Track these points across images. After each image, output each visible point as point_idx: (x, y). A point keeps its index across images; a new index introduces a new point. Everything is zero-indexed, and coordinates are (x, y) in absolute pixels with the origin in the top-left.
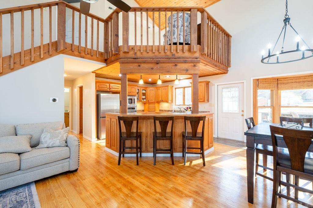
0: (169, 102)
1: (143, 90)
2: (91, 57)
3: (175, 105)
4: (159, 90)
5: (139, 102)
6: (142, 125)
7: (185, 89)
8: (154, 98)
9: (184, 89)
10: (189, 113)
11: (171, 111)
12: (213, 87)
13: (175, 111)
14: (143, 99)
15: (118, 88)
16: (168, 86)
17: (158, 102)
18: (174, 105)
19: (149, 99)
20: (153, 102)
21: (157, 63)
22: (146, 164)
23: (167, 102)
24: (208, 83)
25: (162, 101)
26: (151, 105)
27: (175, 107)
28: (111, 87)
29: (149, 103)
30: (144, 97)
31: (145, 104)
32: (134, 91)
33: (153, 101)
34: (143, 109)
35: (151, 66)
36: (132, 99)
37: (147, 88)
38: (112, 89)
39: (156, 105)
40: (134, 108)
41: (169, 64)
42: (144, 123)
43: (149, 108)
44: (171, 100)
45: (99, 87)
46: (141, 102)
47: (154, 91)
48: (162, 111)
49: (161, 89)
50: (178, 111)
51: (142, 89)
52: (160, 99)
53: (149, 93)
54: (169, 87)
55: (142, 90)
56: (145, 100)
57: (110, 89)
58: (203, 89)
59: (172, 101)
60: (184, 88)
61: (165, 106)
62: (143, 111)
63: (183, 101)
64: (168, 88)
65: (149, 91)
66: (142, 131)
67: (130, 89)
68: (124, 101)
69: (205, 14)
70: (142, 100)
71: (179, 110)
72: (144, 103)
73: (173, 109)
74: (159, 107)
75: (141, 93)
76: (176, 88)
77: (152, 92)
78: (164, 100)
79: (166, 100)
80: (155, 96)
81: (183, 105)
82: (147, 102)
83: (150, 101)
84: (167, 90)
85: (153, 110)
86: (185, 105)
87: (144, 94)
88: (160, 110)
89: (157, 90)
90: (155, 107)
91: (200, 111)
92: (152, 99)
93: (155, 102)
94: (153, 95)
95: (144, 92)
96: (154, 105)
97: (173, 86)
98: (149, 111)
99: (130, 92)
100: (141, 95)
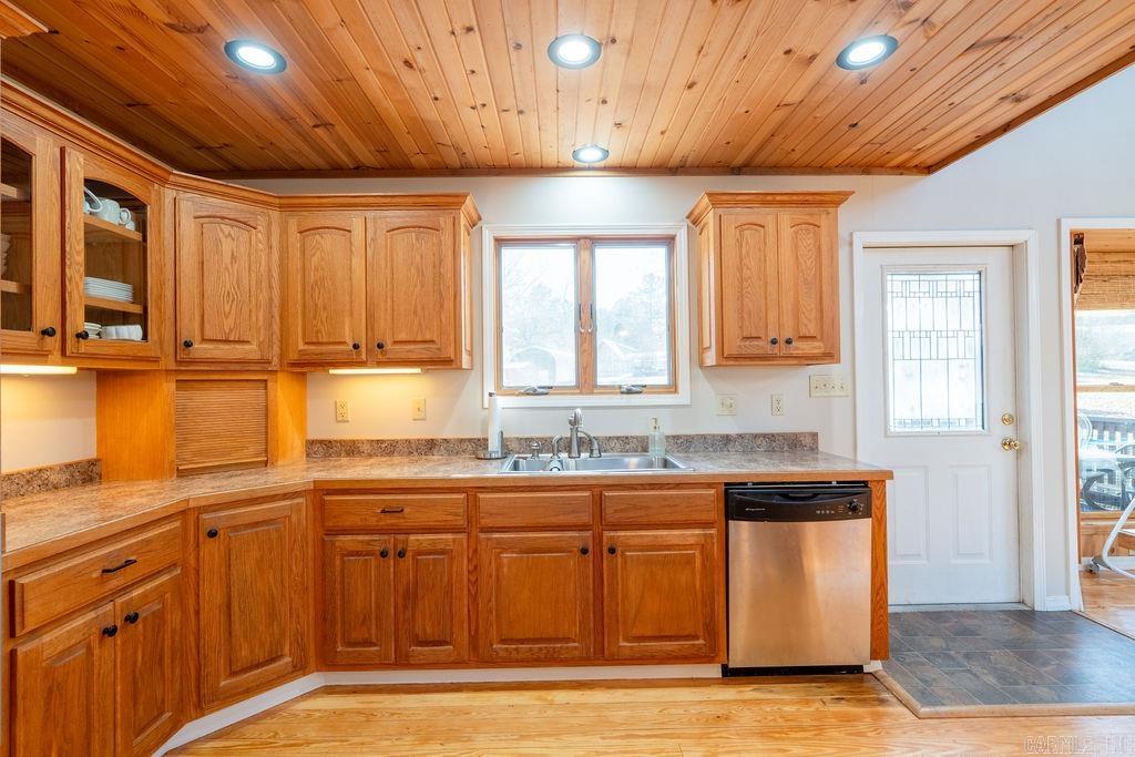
0: (464, 359)
1: (98, 188)
3: (502, 389)
4: (328, 241)
5: (39, 356)
7: (592, 254)
9: (584, 254)
14: (95, 314)
16: (451, 202)
17: (309, 365)
19: (190, 329)
20: (243, 364)
23: (441, 363)
25: (377, 353)
26: (214, 400)
29: (191, 371)
30: (111, 292)
31: (108, 379)
33: (250, 351)
34: (85, 449)
39: (282, 391)
43: (181, 426)
44: (469, 340)
46: (71, 357)
47: (258, 236)
49: (355, 220)
52: (350, 330)
54: (463, 220)
55: (77, 189)
56: (133, 332)
59: (471, 352)
60: (587, 243)
62: (87, 474)
64: (455, 223)
65: (188, 227)
75: (77, 233)
76: (500, 242)
77: (227, 247)
78: (403, 336)
79: (428, 337)
80: (276, 301)
81: (577, 387)
82: (156, 360)
83: (200, 349)
84: (447, 238)
85: (248, 454)
86: (596, 386)
87: (108, 254)
88: (311, 443)
89: (294, 237)
90: (267, 412)
91: (741, 436)
92: (228, 323)
93: (276, 361)
94: (245, 282)
95: (111, 214)
96: (253, 392)
97: (480, 219)
98: (183, 474)
100: (79, 246)
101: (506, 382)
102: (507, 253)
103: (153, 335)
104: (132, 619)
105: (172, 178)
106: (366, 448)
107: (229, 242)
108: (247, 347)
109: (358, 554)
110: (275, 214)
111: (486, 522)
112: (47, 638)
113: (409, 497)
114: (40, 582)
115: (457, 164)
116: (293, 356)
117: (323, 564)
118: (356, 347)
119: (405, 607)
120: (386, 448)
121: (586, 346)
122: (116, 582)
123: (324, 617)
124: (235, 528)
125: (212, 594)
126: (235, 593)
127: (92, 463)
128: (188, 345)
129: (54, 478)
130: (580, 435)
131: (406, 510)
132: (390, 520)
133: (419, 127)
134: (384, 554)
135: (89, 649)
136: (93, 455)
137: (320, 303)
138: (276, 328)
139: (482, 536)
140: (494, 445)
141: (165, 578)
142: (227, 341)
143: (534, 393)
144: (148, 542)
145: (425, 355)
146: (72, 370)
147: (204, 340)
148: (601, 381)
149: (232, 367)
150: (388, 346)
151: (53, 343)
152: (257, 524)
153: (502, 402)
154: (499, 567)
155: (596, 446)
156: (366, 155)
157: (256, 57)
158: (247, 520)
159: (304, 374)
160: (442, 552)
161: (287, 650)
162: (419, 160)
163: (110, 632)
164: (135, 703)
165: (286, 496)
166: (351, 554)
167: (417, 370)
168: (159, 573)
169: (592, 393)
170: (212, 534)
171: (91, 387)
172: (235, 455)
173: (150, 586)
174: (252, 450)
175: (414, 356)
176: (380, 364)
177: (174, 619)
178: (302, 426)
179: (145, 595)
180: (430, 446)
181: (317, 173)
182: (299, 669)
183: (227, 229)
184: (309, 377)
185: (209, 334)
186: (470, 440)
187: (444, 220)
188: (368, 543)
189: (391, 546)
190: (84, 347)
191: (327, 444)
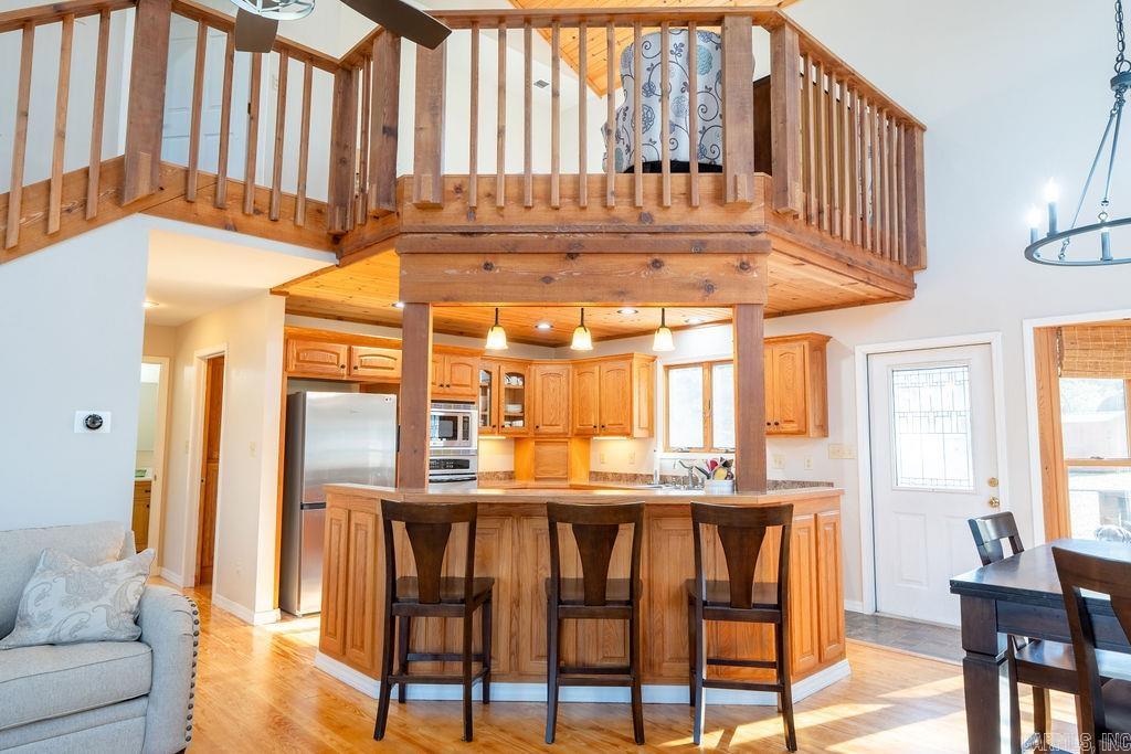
0: (637, 432)
1: (510, 375)
2: (270, 225)
3: (667, 448)
4: (587, 379)
5: (492, 433)
6: (495, 544)
7: (711, 371)
8: (563, 414)
9: (706, 371)
10: (719, 490)
11: (648, 478)
12: (845, 364)
13: (664, 480)
14: (509, 418)
15: (390, 363)
16: (629, 357)
17: (585, 436)
18: (660, 447)
19: (539, 421)
20: (557, 435)
21: (572, 256)
22: (507, 737)
23: (628, 434)
24: (819, 346)
25: (603, 429)
26: (547, 449)
27: (664, 461)
28: (356, 362)
29: (541, 439)
30: (514, 409)
31: (518, 440)
32: (468, 380)
33: (559, 429)
34: (509, 467)
35: (541, 265)
36: (454, 419)
37: (530, 363)
38: (361, 372)
39: (575, 447)
40: (463, 464)
41: (624, 260)
42: (507, 533)
43: (537, 459)
44: (645, 423)
45: (298, 360)
46: (503, 434)
47: (564, 379)
48: (603, 476)
49: (597, 368)
50: (678, 481)
51: (505, 370)
52: (594, 420)
53: (538, 389)
54: (636, 363)
55: (504, 378)
56: (519, 423)
57: (354, 372)
58: (799, 374)
59: (651, 430)
60: (709, 365)
61: (615, 453)
62: (510, 476)
63: (705, 428)
64: (631, 366)
65: (539, 378)
66: (493, 574)
67: (447, 368)
68: (413, 427)
69: (790, 38)
70: (507, 424)
71: (685, 473)
72: (516, 438)
73: (656, 470)
74: (586, 459)
75: (503, 392)
76: (668, 368)
77: (552, 385)
78: (611, 422)
79: (619, 422)
80: (570, 405)
81: (701, 448)
82: (527, 434)
83: (543, 429)
84: (626, 373)
85: (560, 475)
86: (712, 448)
87: (515, 395)
88: (591, 473)
90: (567, 457)
91: (784, 482)
92: (552, 417)
93: (570, 433)
94: (558, 399)
95: (515, 382)
96: (563, 447)
97: (655, 358)
98: (536, 479)
99: (448, 386)
100: (503, 397)
102: (673, 373)
103: (526, 424)
105: (533, 362)
106: (610, 476)
107: (553, 383)
108: (558, 427)
110: (570, 368)
116: (575, 431)
118: (596, 427)
120: (618, 477)
127: (512, 472)
128: (538, 427)
129: (501, 476)
136: (513, 469)
137: (584, 406)
138: (570, 419)
142: (551, 425)
143: (682, 451)
145: (620, 431)
146: (504, 437)
147: (543, 425)
148: (716, 444)
149: (554, 436)
150: (606, 426)
151: (496, 430)
159: (589, 439)
169: (710, 452)
171: (513, 443)
172: (555, 474)
174: (561, 472)
175: (616, 431)
176: (605, 435)
178: (587, 464)
180: (635, 477)
183: (551, 378)
184: (591, 440)
185: (545, 423)
186: (650, 475)
190: (504, 430)
191: (596, 473)
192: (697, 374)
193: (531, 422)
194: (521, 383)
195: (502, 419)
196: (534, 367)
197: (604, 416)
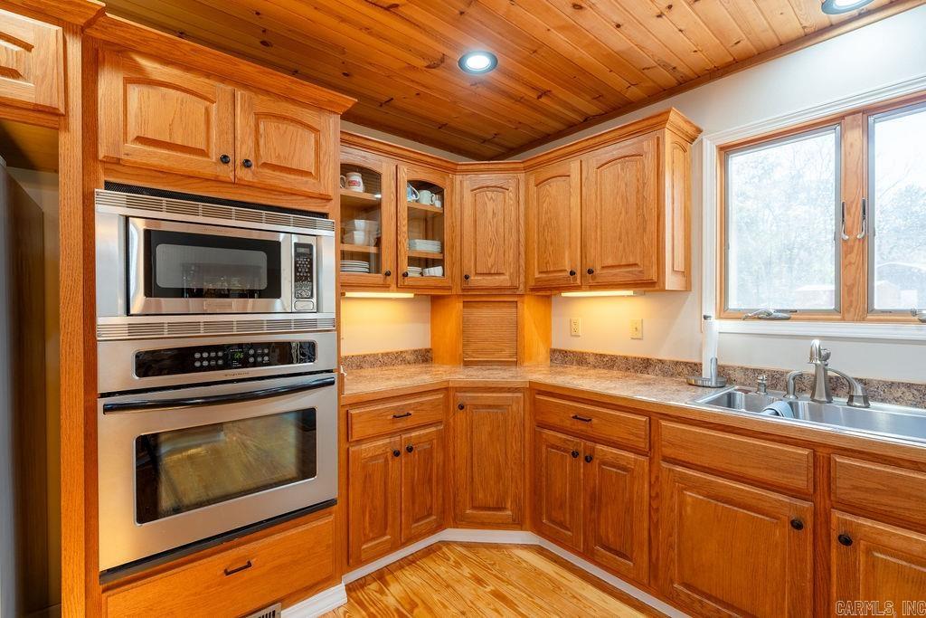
0: (671, 282)
1: (419, 185)
4: (555, 188)
5: (385, 287)
7: (868, 133)
8: (511, 255)
9: (853, 133)
11: (676, 368)
14: (413, 261)
17: (547, 290)
18: (710, 308)
19: (469, 267)
20: (500, 290)
23: (653, 283)
25: (590, 278)
26: (486, 316)
29: (473, 296)
30: (427, 247)
31: (434, 299)
32: (308, 163)
33: (505, 280)
34: (423, 342)
36: (273, 249)
39: (529, 310)
43: (465, 330)
44: (680, 266)
46: (401, 288)
47: (511, 193)
48: (580, 359)
49: (574, 166)
51: (406, 173)
52: (569, 259)
53: (468, 212)
54: (669, 137)
55: (405, 188)
56: (436, 271)
59: (687, 275)
62: (425, 357)
64: (659, 144)
65: (468, 197)
70: (414, 272)
72: (432, 297)
74: (546, 330)
75: (404, 214)
77: (490, 207)
78: (610, 262)
79: (632, 260)
80: (522, 240)
81: (838, 311)
82: (450, 288)
83: (476, 280)
84: (649, 162)
85: (505, 355)
86: (870, 311)
87: (429, 224)
88: (553, 351)
89: (533, 189)
90: (517, 326)
92: (491, 261)
93: (522, 286)
94: (501, 230)
95: (426, 198)
96: (509, 310)
97: (699, 131)
98: (467, 364)
99: (247, 164)
100: (404, 222)
101: (733, 304)
103: (448, 273)
104: (410, 450)
105: (458, 168)
106: (591, 359)
107: (492, 203)
108: (502, 277)
109: (557, 448)
110: (521, 176)
111: (668, 451)
112: (364, 447)
113: (597, 409)
114: (360, 415)
115: (674, 82)
116: (532, 283)
117: (536, 450)
118: (572, 273)
119: (592, 508)
120: (608, 363)
121: (853, 257)
122: (401, 424)
123: (536, 491)
124: (477, 407)
125: (461, 447)
126: (475, 451)
127: (428, 351)
128: (467, 277)
129: (408, 357)
130: (830, 373)
131: (595, 421)
132: (580, 426)
133: (617, 61)
134: (575, 454)
135: (386, 460)
136: (429, 346)
137: (548, 239)
138: (522, 262)
139: (664, 465)
140: (708, 372)
141: (433, 429)
142: (490, 274)
143: (769, 317)
144: (422, 403)
145: (629, 278)
146: (411, 295)
147: (477, 274)
148: (878, 304)
149: (494, 293)
150: (598, 271)
151: (391, 280)
152: (490, 406)
153: (718, 325)
154: (682, 504)
155: (859, 391)
156: (587, 106)
157: (478, 62)
158: (484, 402)
159: (549, 297)
160: (624, 469)
161: (509, 505)
162: (634, 93)
163: (397, 454)
164: (413, 503)
165: (510, 390)
166: (553, 446)
167: (630, 292)
168: (431, 425)
169: (863, 320)
170: (462, 407)
171: (428, 305)
172: (497, 355)
173: (422, 432)
174: (507, 352)
175: (618, 279)
176: (592, 288)
177: (438, 457)
178: (547, 336)
179: (419, 437)
180: (645, 365)
181: (559, 134)
182: (517, 524)
183: (489, 194)
184: (553, 298)
185: (479, 271)
186: (686, 364)
187: (647, 143)
188: (565, 440)
189: (581, 449)
190: (407, 282)
191: (564, 353)
192: (822, 148)
193: (457, 271)
194: (438, 204)
195: (404, 262)
196: (458, 178)
197: (592, 252)
